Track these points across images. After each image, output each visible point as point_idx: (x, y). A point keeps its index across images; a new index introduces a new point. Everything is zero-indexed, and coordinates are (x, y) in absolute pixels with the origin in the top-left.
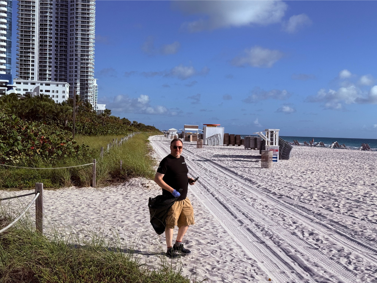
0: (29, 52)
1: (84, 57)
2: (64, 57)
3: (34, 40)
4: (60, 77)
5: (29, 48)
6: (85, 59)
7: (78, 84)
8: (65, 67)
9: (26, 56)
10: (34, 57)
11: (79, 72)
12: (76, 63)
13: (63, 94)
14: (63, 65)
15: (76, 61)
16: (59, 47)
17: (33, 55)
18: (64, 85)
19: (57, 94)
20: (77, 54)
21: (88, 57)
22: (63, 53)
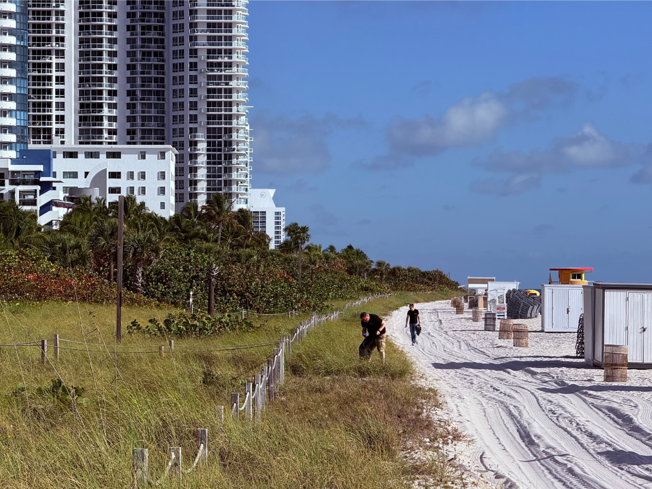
0: (49, 52)
1: (217, 58)
2: (154, 61)
3: (62, 13)
4: (143, 125)
5: (49, 39)
6: (219, 64)
7: (202, 146)
8: (158, 93)
9: (39, 65)
10: (63, 65)
11: (203, 106)
12: (194, 79)
13: (162, 183)
14: (153, 87)
15: (193, 73)
16: (139, 30)
17: (60, 61)
18: (162, 155)
19: (142, 183)
20: (196, 50)
21: (230, 58)
22: (153, 48)
